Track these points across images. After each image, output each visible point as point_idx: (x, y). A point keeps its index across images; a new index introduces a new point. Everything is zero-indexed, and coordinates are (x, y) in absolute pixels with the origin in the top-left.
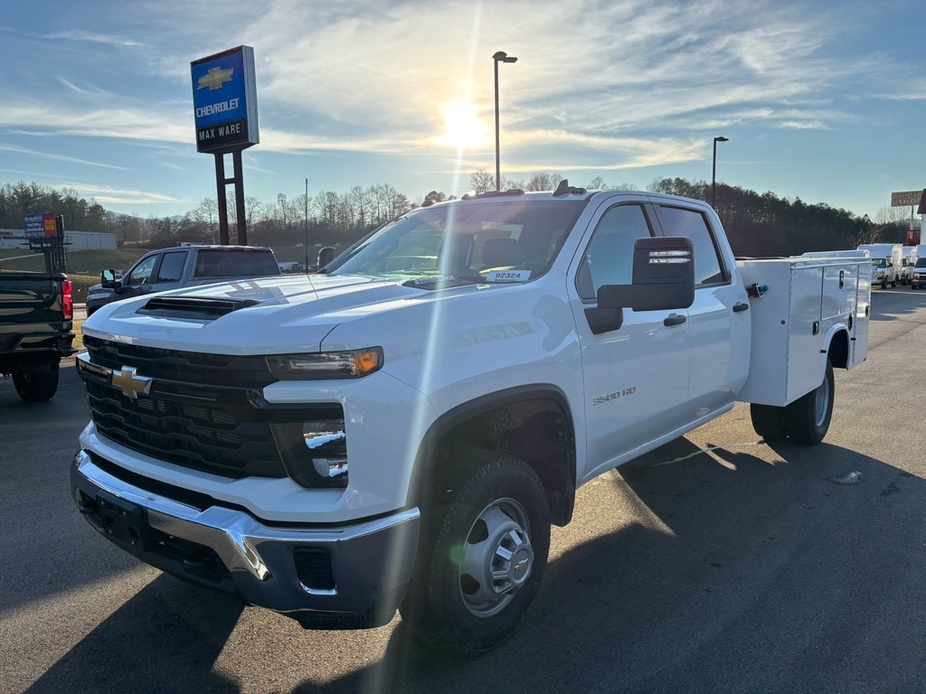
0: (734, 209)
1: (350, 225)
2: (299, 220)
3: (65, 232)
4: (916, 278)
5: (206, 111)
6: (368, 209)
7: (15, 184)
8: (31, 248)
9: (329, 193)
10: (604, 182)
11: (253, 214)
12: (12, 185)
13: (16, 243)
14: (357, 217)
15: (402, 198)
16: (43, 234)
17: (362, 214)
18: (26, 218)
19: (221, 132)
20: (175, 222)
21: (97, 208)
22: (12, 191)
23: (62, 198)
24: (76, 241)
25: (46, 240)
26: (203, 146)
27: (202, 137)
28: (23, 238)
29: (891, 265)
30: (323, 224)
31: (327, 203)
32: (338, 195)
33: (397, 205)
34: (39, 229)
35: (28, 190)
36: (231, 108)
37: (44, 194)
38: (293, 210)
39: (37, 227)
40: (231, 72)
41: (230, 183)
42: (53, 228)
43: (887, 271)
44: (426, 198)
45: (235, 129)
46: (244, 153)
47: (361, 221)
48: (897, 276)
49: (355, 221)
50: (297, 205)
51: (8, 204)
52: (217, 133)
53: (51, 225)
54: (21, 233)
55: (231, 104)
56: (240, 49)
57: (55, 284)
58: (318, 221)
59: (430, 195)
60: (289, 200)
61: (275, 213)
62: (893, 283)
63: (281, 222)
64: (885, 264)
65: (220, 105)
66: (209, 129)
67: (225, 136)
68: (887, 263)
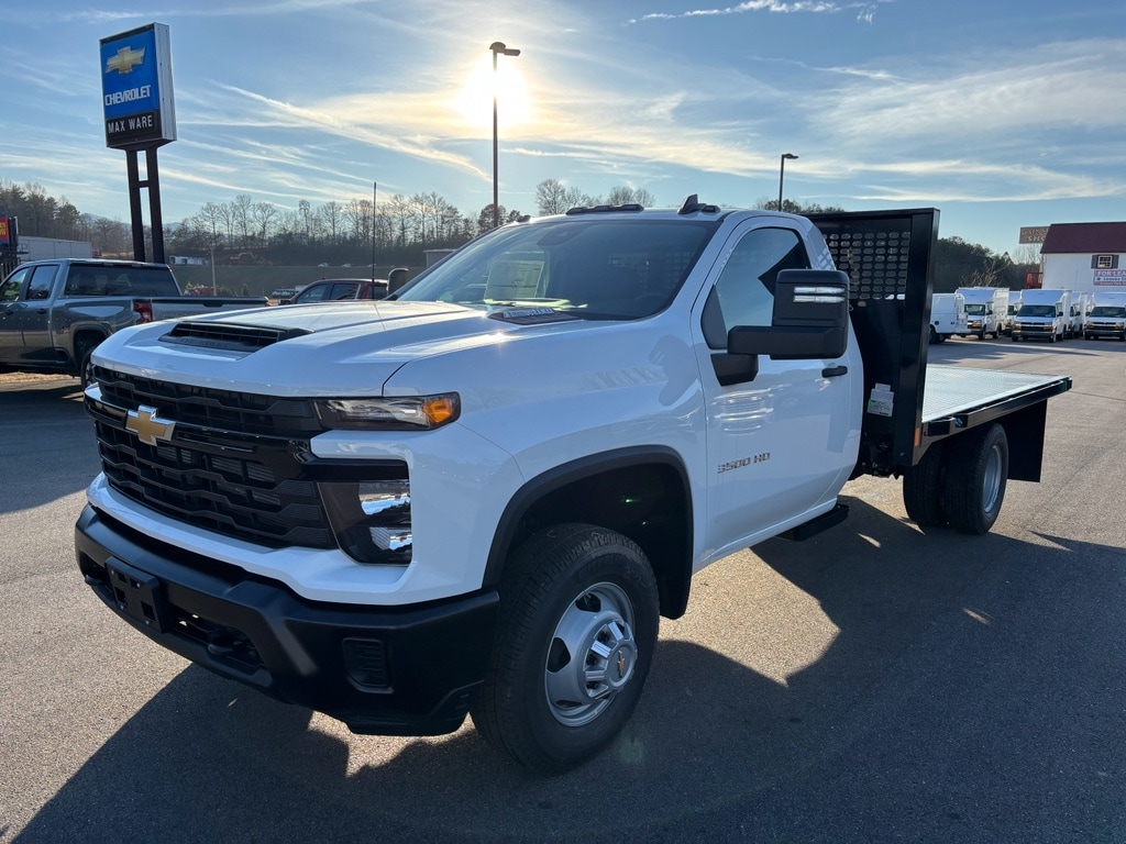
1: (388, 243)
2: (325, 235)
3: (19, 238)
4: (1017, 328)
5: (115, 98)
6: (411, 223)
9: (363, 202)
11: (267, 225)
14: (397, 232)
15: (455, 211)
17: (403, 229)
19: (132, 124)
21: (69, 208)
23: (25, 195)
24: (34, 249)
26: (114, 140)
27: (111, 130)
29: (991, 312)
30: (354, 240)
31: (361, 214)
33: (446, 219)
36: (142, 96)
38: (317, 221)
40: (142, 53)
41: (142, 186)
42: (3, 233)
43: (986, 320)
44: (483, 212)
45: (146, 121)
46: (159, 150)
47: (402, 237)
48: (1000, 325)
49: (394, 237)
50: (322, 214)
52: (127, 125)
55: (142, 92)
56: (154, 26)
58: (348, 236)
59: (487, 208)
60: (313, 209)
61: (296, 225)
62: (994, 334)
63: (303, 235)
64: (984, 311)
65: (130, 92)
66: (119, 120)
67: (136, 130)
68: (987, 311)
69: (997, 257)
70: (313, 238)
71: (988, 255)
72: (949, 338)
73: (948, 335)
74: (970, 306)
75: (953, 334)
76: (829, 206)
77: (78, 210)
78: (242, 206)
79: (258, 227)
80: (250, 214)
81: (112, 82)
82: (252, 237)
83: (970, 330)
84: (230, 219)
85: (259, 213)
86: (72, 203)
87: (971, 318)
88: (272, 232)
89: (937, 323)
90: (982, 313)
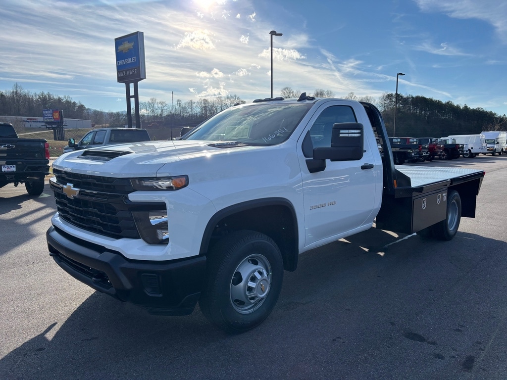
0: (428, 111)
2: (188, 114)
3: (64, 119)
5: (121, 63)
7: (39, 93)
8: (47, 127)
9: (204, 100)
10: (355, 95)
11: (163, 111)
12: (37, 93)
13: (39, 125)
16: (53, 120)
18: (44, 112)
19: (128, 73)
20: (122, 114)
21: (82, 106)
22: (38, 97)
23: (64, 101)
24: (69, 123)
25: (54, 123)
26: (120, 79)
27: (120, 75)
28: (43, 122)
29: (498, 143)
31: (204, 105)
32: (209, 101)
34: (51, 117)
35: (45, 96)
36: (133, 61)
37: (54, 99)
38: (185, 108)
39: (50, 116)
40: (133, 44)
41: (132, 97)
42: (58, 117)
43: (496, 147)
45: (134, 71)
46: (139, 83)
48: (502, 149)
50: (187, 105)
51: (35, 104)
52: (126, 73)
53: (57, 115)
54: (40, 119)
55: (133, 59)
56: (137, 33)
57: (42, 144)
58: (198, 115)
60: (183, 103)
61: (176, 110)
62: (499, 153)
63: (179, 115)
64: (495, 142)
65: (128, 60)
66: (123, 71)
67: (130, 75)
68: (496, 142)
69: (500, 117)
70: (183, 116)
71: (495, 116)
72: (478, 155)
73: (477, 154)
74: (488, 140)
75: (480, 153)
76: (417, 95)
77: (85, 106)
78: (152, 103)
79: (159, 112)
80: (156, 106)
81: (119, 56)
82: (157, 116)
83: (488, 152)
84: (148, 108)
85: (160, 105)
86: (83, 104)
87: (488, 145)
88: (165, 113)
89: (472, 148)
90: (494, 143)
